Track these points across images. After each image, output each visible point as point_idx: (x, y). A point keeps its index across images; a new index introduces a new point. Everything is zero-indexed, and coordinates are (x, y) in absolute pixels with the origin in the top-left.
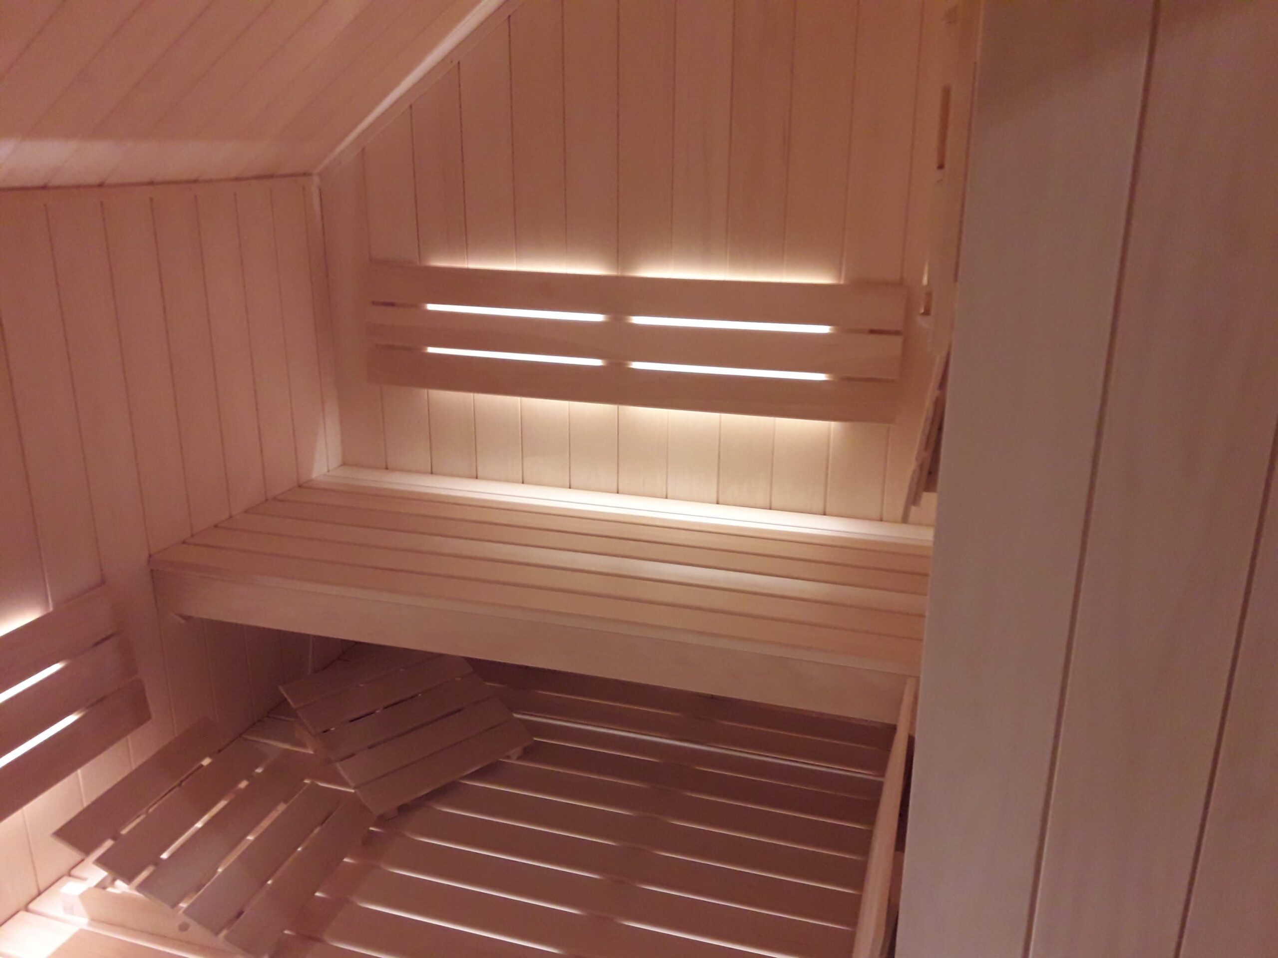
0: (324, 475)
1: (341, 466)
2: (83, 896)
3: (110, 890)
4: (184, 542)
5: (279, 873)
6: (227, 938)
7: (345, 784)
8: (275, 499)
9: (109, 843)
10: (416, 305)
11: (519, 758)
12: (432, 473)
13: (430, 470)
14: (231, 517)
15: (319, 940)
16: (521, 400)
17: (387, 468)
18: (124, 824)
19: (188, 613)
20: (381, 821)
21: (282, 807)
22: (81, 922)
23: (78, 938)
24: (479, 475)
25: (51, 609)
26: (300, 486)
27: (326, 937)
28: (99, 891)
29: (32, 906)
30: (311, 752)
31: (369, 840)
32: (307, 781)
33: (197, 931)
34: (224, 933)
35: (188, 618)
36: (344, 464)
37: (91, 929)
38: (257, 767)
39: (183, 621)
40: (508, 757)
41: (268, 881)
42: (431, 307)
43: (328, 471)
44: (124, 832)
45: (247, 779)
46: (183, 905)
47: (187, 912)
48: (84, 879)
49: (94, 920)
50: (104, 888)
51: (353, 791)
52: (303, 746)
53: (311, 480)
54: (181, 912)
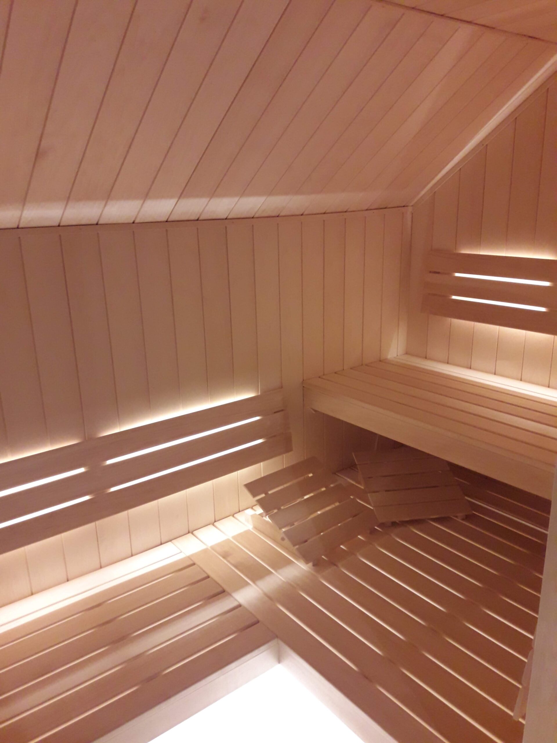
0: (395, 358)
1: (405, 354)
2: (253, 516)
3: (264, 518)
4: (319, 377)
5: (326, 531)
6: (297, 549)
7: (369, 504)
8: (366, 365)
9: (263, 495)
10: (449, 273)
11: (463, 519)
12: (448, 363)
13: (447, 361)
14: (343, 370)
15: (335, 565)
16: (499, 328)
17: (426, 358)
18: (270, 490)
19: (317, 409)
20: (381, 525)
21: (337, 504)
22: (250, 527)
23: (247, 532)
24: (472, 367)
25: (259, 394)
26: (380, 361)
27: (339, 565)
28: (259, 517)
29: (235, 515)
30: (363, 488)
31: (373, 531)
32: (352, 497)
33: (287, 542)
34: (297, 547)
35: (315, 411)
36: (407, 353)
37: (252, 530)
38: (332, 484)
39: (314, 412)
40: (457, 517)
41: (321, 533)
42: (457, 275)
43: (397, 356)
44: (270, 492)
45: (326, 487)
46: (284, 530)
47: (285, 532)
48: (255, 511)
49: (255, 528)
50: (262, 517)
51: (372, 508)
52: (359, 483)
53: (386, 359)
54: (282, 532)
